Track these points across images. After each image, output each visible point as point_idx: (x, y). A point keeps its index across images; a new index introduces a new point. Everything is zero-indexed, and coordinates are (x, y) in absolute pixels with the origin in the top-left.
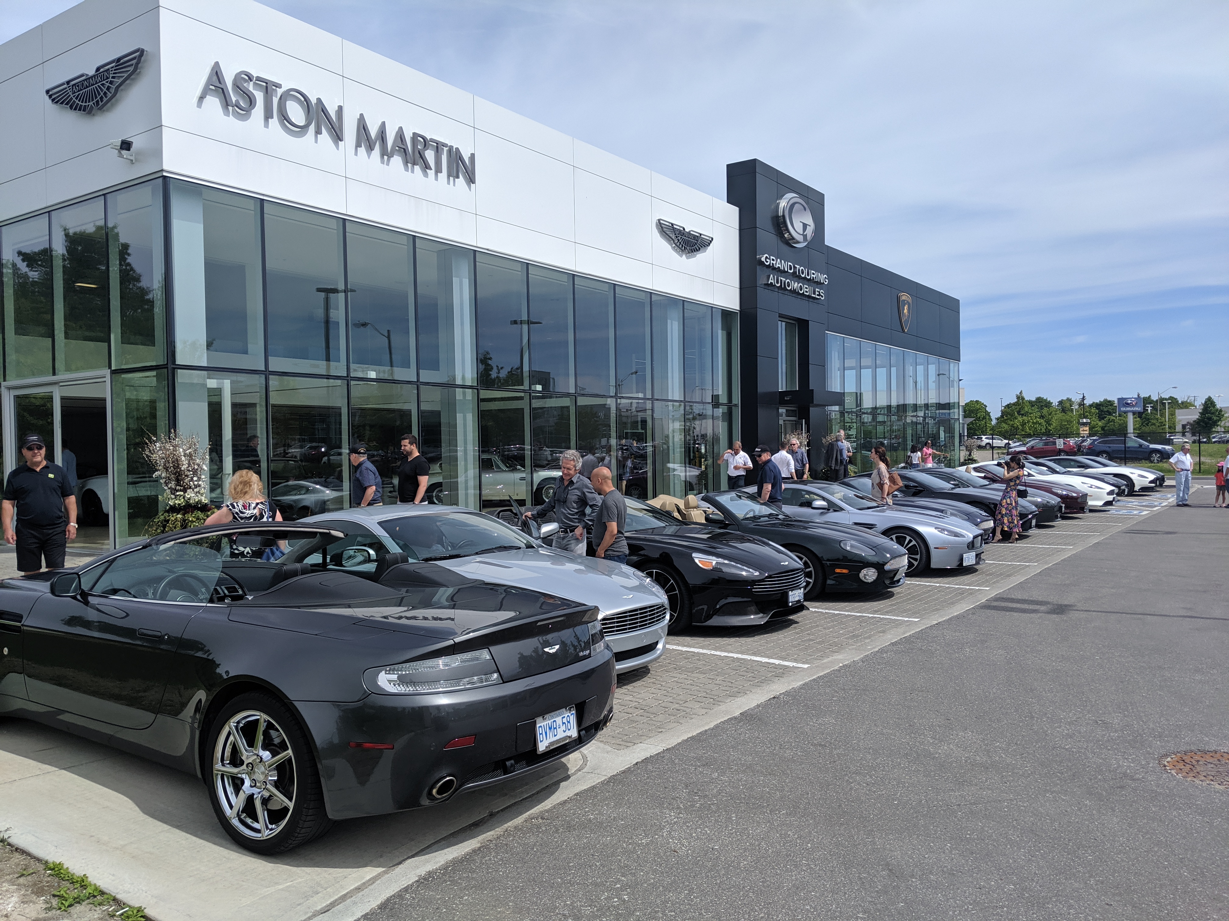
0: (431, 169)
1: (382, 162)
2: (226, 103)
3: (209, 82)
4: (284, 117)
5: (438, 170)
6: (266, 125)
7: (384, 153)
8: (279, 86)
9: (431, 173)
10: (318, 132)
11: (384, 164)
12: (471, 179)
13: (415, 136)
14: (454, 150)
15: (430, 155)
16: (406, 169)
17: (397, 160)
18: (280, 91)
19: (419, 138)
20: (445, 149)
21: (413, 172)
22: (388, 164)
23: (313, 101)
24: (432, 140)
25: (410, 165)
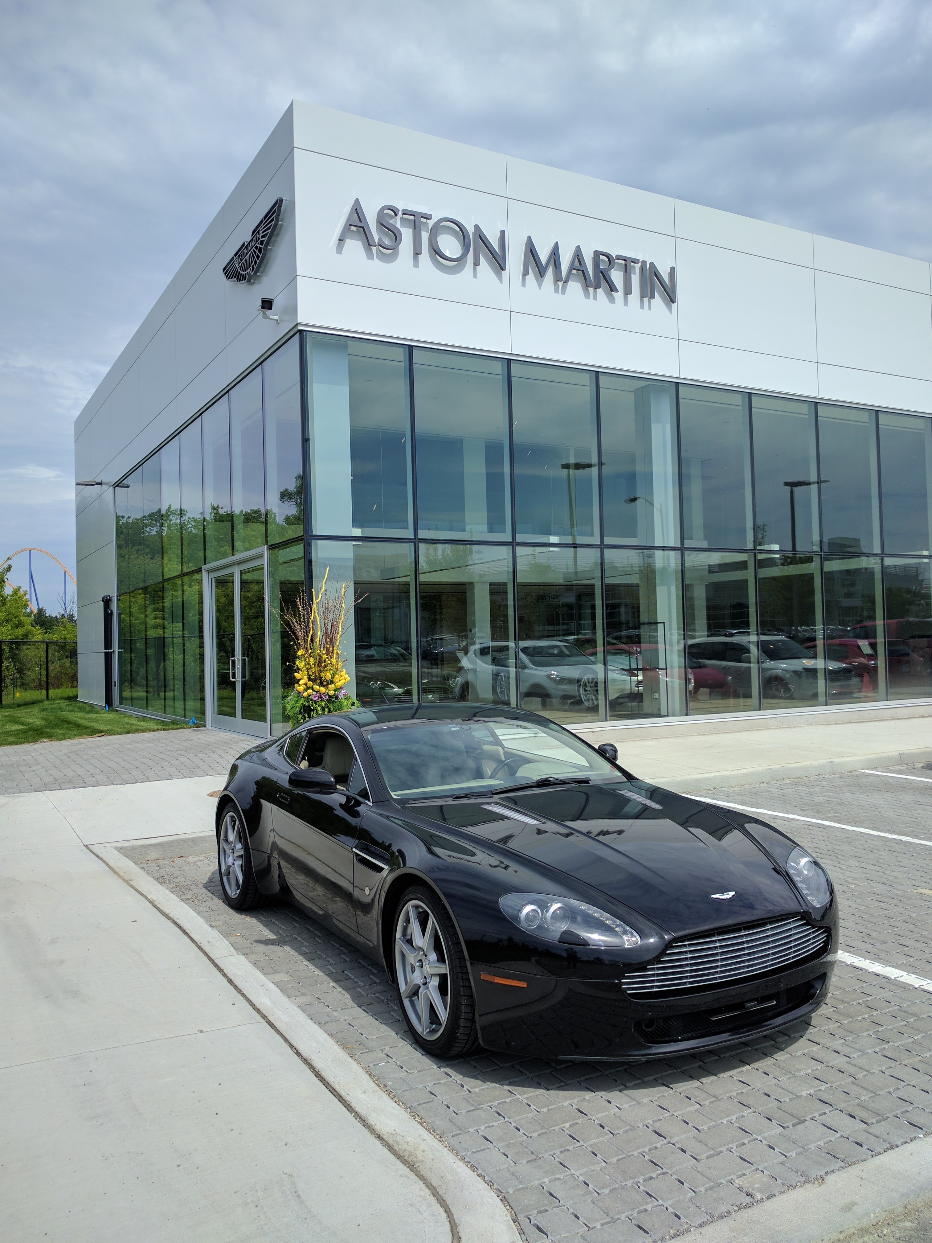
0: (617, 291)
1: (557, 291)
2: (369, 243)
3: (349, 224)
4: (436, 252)
5: (628, 291)
6: (416, 264)
7: (558, 277)
8: (428, 217)
9: (619, 296)
10: (476, 263)
11: (558, 293)
12: (670, 297)
13: (597, 254)
14: (648, 266)
15: (617, 276)
16: (587, 295)
17: (575, 287)
18: (431, 223)
19: (602, 257)
20: (638, 266)
21: (595, 298)
22: (564, 292)
23: (470, 230)
24: (619, 257)
25: (591, 289)
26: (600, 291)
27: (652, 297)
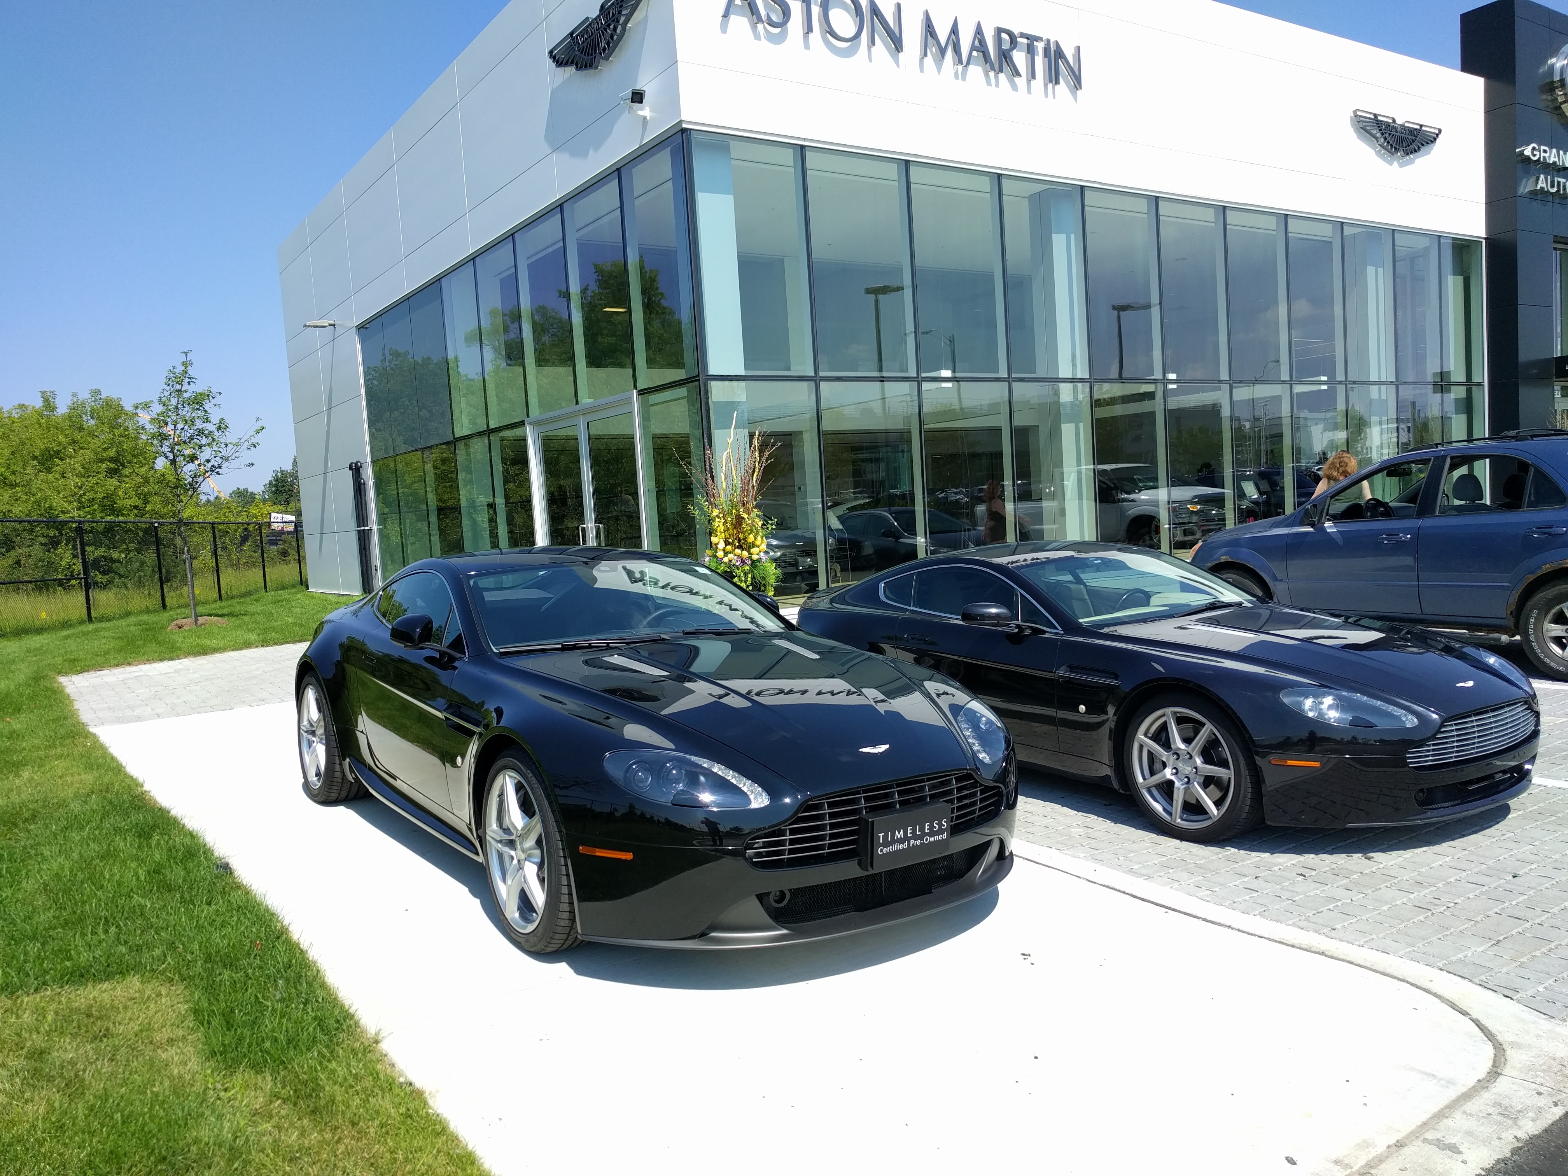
0: (1018, 74)
1: (957, 76)
2: (755, 20)
4: (828, 31)
5: (1031, 75)
6: (807, 44)
7: (958, 61)
10: (872, 44)
11: (958, 79)
12: (1076, 83)
13: (999, 31)
14: (1052, 45)
15: (1019, 58)
16: (989, 82)
17: (976, 71)
19: (1004, 35)
20: (1041, 45)
21: (998, 86)
24: (1023, 35)
25: (992, 74)
26: (1002, 76)
27: (1057, 82)
